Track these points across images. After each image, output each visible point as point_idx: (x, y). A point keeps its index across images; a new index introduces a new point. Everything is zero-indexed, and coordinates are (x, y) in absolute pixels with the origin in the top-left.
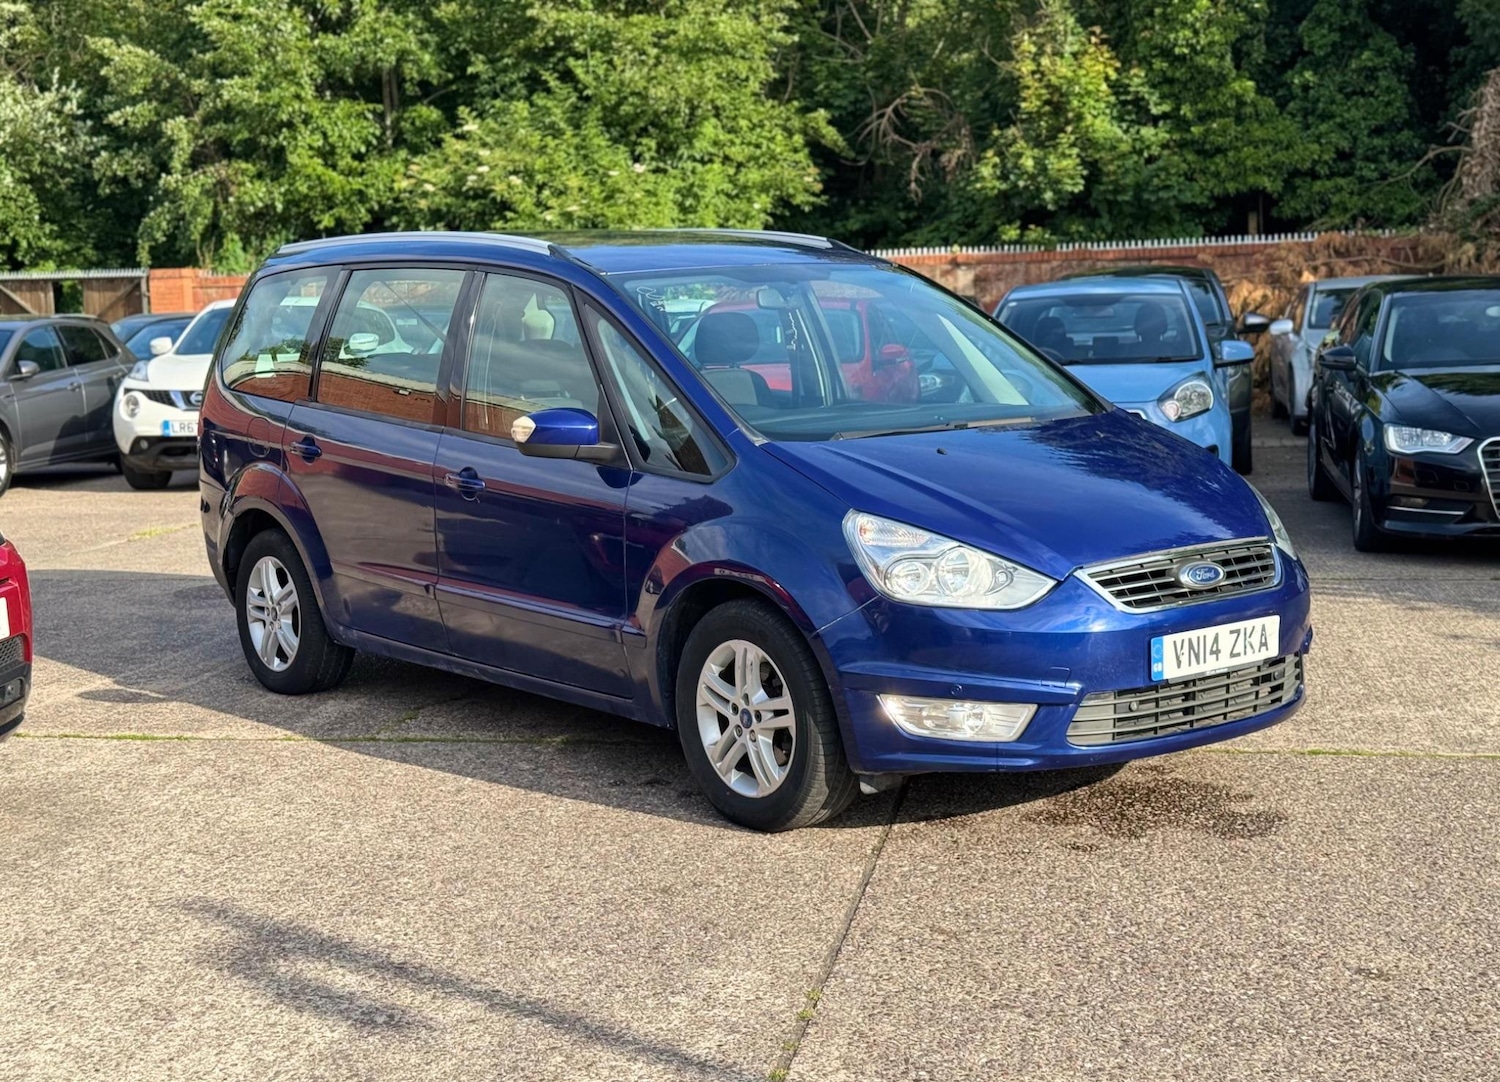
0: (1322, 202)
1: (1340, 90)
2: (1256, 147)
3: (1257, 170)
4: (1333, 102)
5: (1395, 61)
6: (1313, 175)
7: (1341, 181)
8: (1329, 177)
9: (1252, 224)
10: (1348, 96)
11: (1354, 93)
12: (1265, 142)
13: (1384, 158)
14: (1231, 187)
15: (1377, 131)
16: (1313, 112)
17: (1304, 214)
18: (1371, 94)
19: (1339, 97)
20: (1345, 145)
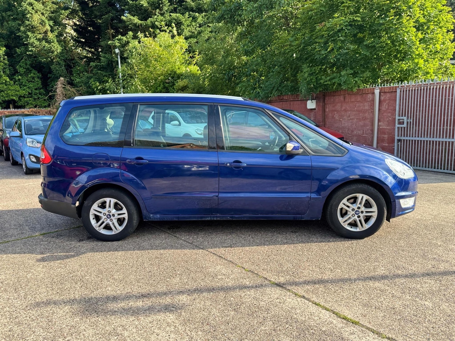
0: (27, 102)
1: (27, 81)
2: (11, 91)
3: (12, 96)
4: (26, 83)
5: (38, 76)
6: (24, 97)
7: (31, 99)
8: (28, 97)
9: (11, 106)
10: (29, 82)
11: (30, 81)
12: (13, 90)
13: (38, 94)
14: (7, 99)
15: (36, 89)
16: (21, 85)
17: (23, 105)
18: (34, 82)
19: (27, 82)
20: (30, 91)
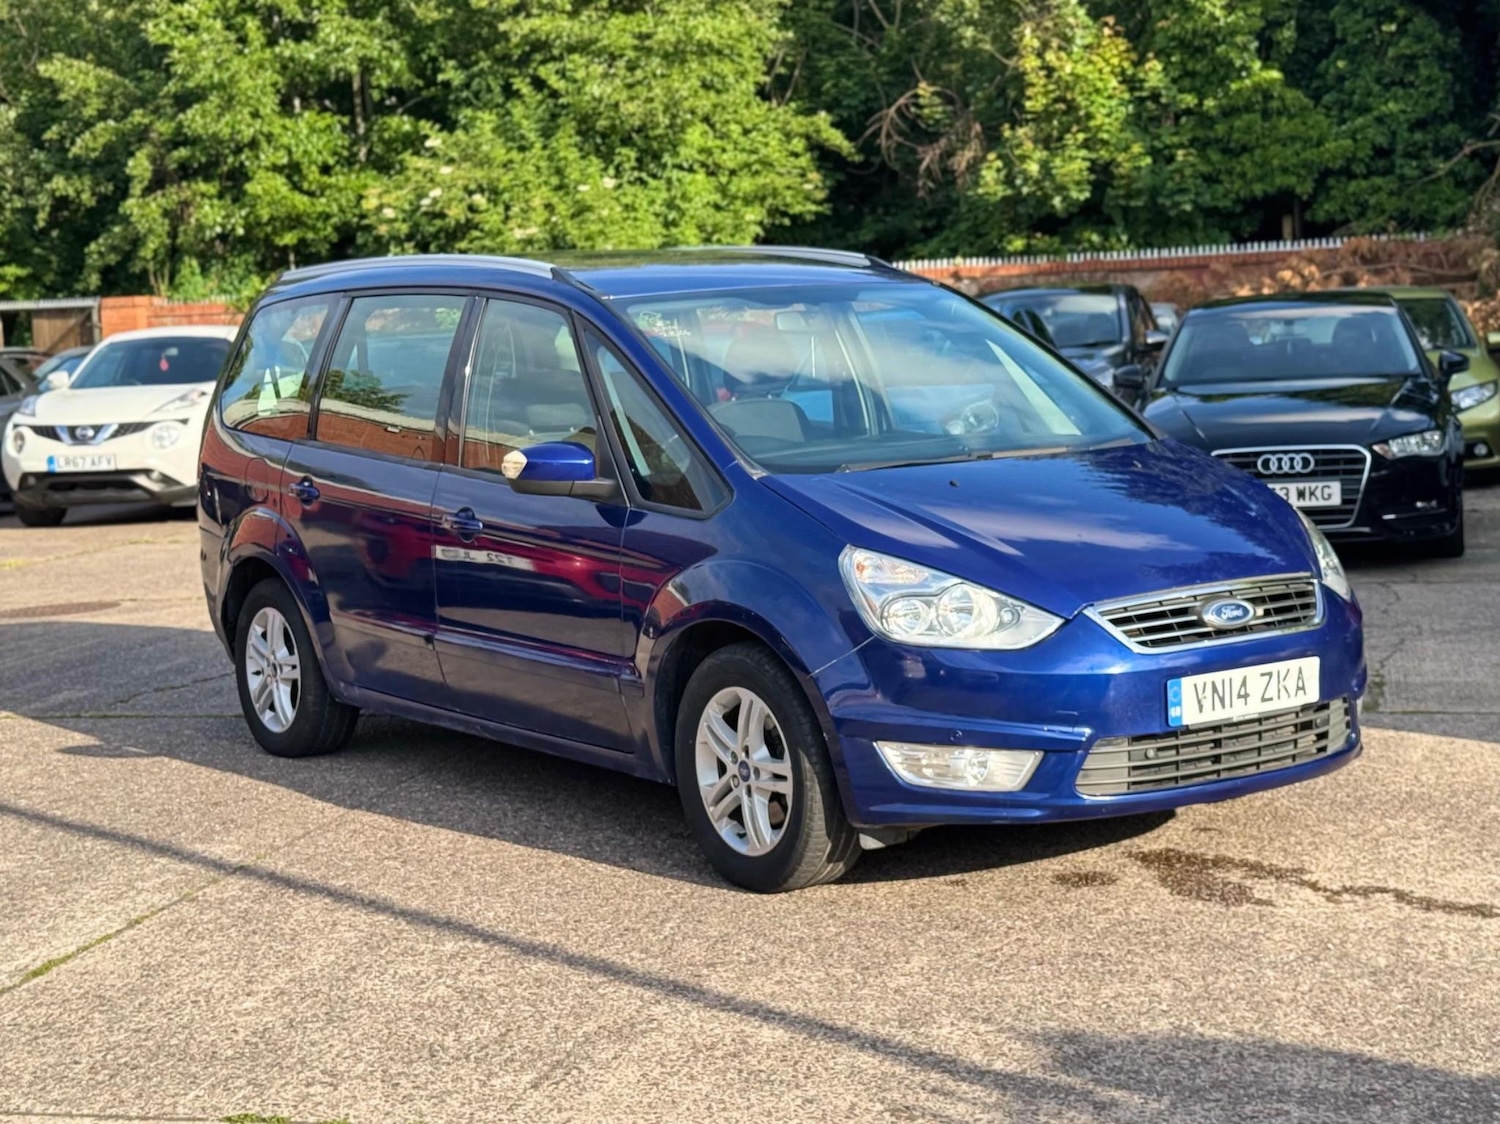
0: (1357, 203)
1: (1378, 80)
2: (1284, 145)
3: (1285, 171)
4: (1369, 94)
5: (1437, 48)
6: (1347, 173)
7: (1378, 181)
8: (1366, 177)
9: (1287, 227)
10: (1387, 87)
11: (1393, 83)
12: (1293, 139)
13: (1428, 153)
14: (1258, 189)
15: (1419, 125)
16: (1350, 105)
17: (1339, 218)
18: (1412, 84)
19: (1376, 88)
20: (1382, 140)
